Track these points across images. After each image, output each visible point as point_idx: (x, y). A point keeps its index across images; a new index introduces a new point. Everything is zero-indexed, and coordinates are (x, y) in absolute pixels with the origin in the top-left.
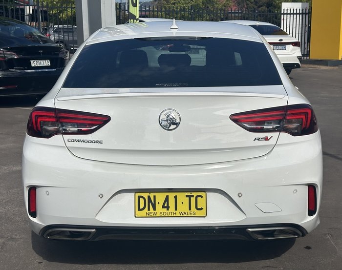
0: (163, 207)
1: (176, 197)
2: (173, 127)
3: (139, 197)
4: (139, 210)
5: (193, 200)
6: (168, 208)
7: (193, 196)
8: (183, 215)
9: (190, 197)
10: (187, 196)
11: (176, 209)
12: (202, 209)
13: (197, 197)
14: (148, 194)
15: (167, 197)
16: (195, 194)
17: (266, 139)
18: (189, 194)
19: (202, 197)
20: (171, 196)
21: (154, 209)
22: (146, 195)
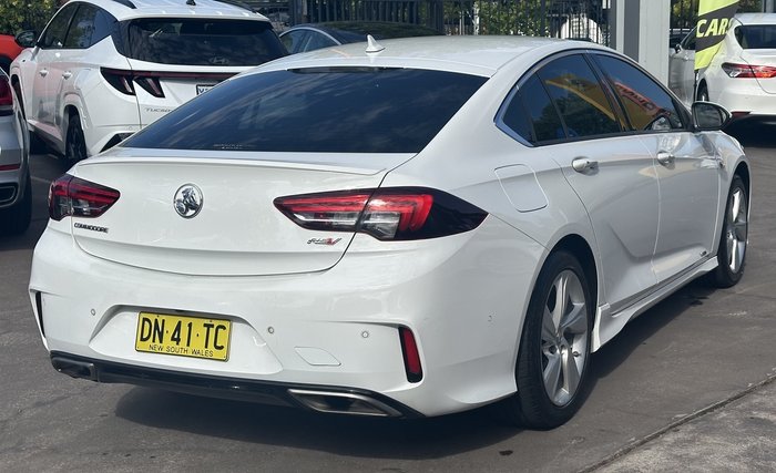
0: (173, 339)
1: (190, 325)
3: (145, 319)
4: (142, 339)
5: (212, 331)
6: (178, 340)
7: (212, 326)
8: (196, 355)
9: (209, 326)
10: (205, 325)
11: (188, 345)
12: (221, 348)
13: (219, 327)
14: (155, 316)
15: (180, 322)
16: (216, 323)
17: (330, 242)
18: (207, 322)
19: (224, 328)
20: (185, 321)
21: (161, 342)
22: (152, 318)
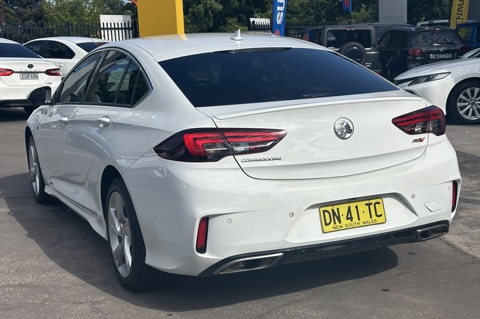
0: (348, 219)
1: (357, 207)
2: (348, 135)
3: (324, 211)
4: (326, 224)
5: (372, 207)
6: (351, 219)
7: (371, 204)
8: (366, 224)
9: (369, 205)
10: (366, 205)
11: (359, 219)
12: (381, 215)
13: (376, 203)
14: (331, 207)
15: (349, 207)
16: (373, 202)
17: (421, 140)
18: (367, 202)
19: (379, 203)
20: (353, 205)
21: (340, 222)
22: (329, 209)
